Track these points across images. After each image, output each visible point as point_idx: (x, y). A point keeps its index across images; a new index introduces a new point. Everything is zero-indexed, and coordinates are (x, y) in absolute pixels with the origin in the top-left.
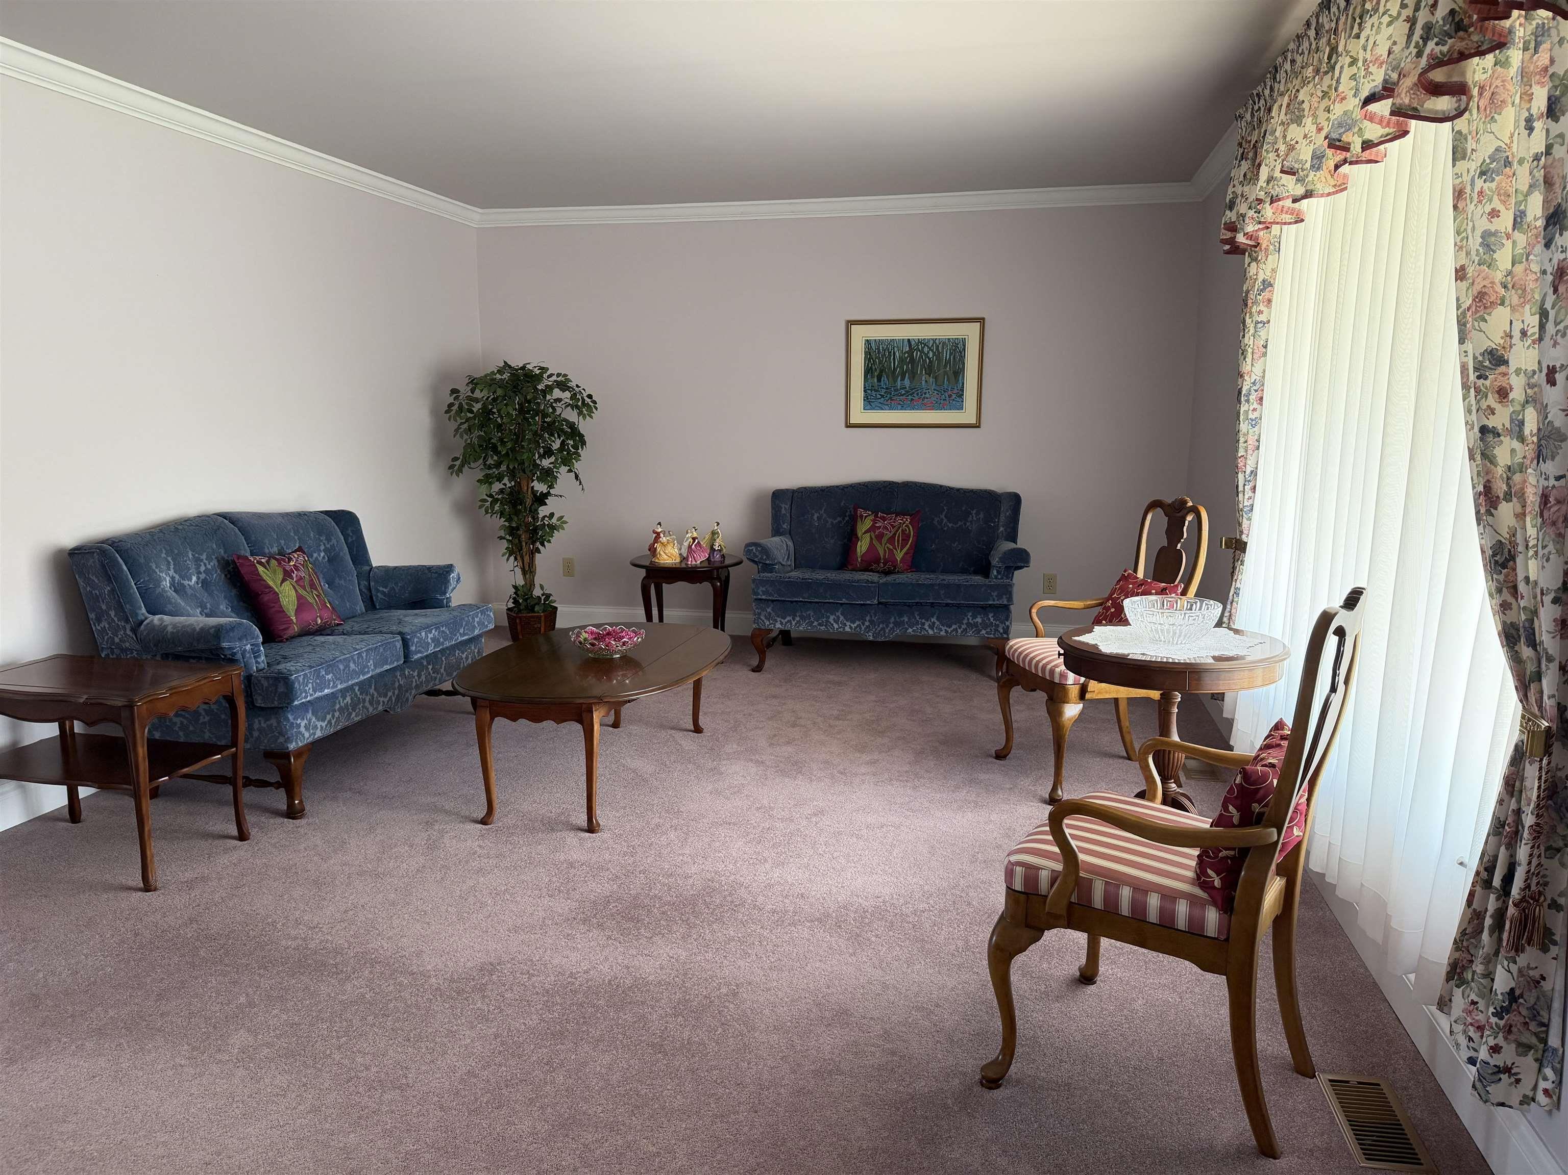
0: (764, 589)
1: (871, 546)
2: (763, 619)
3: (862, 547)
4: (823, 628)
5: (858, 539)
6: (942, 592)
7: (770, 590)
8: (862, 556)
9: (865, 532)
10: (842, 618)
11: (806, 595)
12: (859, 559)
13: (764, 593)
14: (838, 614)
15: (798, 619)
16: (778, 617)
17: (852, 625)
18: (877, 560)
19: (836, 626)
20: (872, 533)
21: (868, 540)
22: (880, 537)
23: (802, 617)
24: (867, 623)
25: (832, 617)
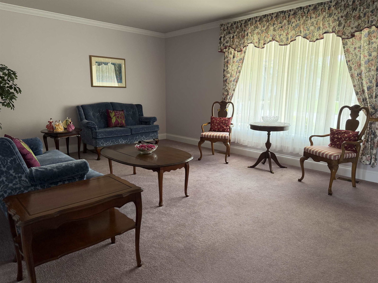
0: (101, 135)
1: (116, 120)
2: (100, 144)
3: (114, 120)
4: (117, 143)
5: (111, 118)
6: (146, 129)
7: (103, 135)
8: (114, 123)
9: (114, 116)
10: (122, 140)
11: (113, 135)
12: (114, 124)
13: (101, 136)
14: (121, 139)
15: (110, 142)
16: (105, 142)
17: (125, 141)
18: (119, 124)
19: (121, 142)
20: (116, 117)
21: (115, 119)
22: (118, 117)
23: (112, 141)
24: (129, 140)
25: (120, 140)
